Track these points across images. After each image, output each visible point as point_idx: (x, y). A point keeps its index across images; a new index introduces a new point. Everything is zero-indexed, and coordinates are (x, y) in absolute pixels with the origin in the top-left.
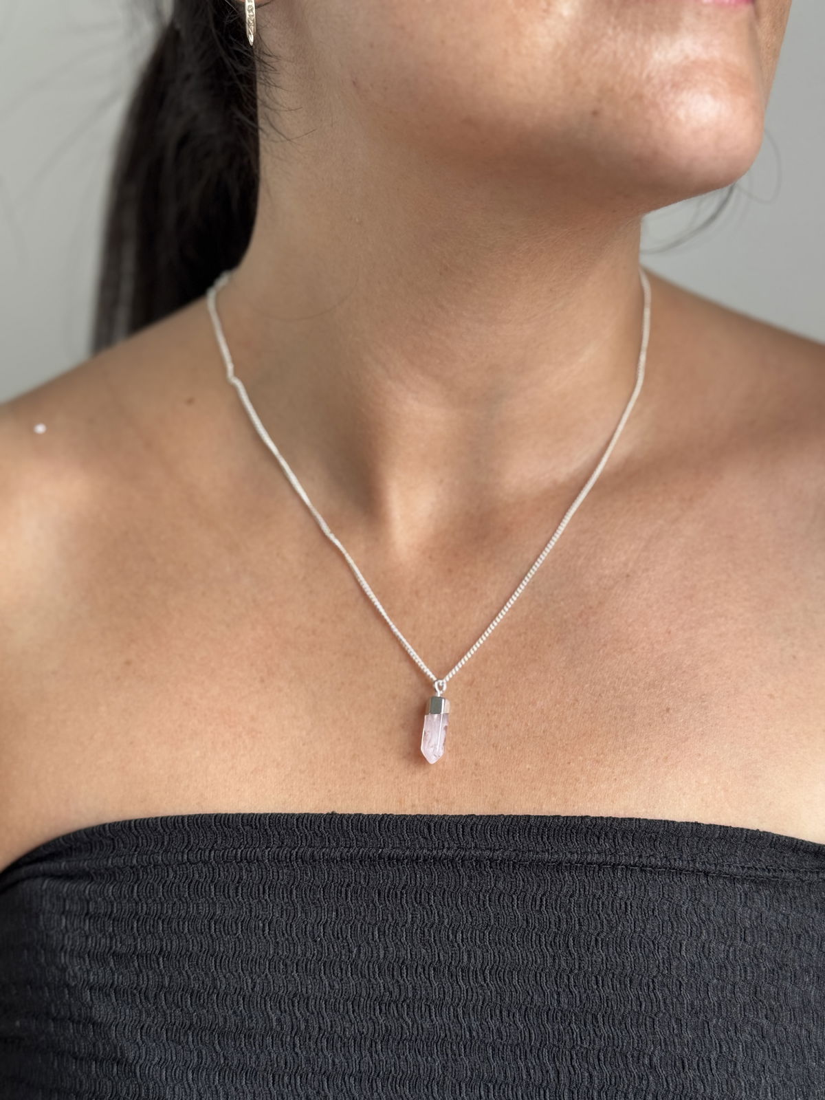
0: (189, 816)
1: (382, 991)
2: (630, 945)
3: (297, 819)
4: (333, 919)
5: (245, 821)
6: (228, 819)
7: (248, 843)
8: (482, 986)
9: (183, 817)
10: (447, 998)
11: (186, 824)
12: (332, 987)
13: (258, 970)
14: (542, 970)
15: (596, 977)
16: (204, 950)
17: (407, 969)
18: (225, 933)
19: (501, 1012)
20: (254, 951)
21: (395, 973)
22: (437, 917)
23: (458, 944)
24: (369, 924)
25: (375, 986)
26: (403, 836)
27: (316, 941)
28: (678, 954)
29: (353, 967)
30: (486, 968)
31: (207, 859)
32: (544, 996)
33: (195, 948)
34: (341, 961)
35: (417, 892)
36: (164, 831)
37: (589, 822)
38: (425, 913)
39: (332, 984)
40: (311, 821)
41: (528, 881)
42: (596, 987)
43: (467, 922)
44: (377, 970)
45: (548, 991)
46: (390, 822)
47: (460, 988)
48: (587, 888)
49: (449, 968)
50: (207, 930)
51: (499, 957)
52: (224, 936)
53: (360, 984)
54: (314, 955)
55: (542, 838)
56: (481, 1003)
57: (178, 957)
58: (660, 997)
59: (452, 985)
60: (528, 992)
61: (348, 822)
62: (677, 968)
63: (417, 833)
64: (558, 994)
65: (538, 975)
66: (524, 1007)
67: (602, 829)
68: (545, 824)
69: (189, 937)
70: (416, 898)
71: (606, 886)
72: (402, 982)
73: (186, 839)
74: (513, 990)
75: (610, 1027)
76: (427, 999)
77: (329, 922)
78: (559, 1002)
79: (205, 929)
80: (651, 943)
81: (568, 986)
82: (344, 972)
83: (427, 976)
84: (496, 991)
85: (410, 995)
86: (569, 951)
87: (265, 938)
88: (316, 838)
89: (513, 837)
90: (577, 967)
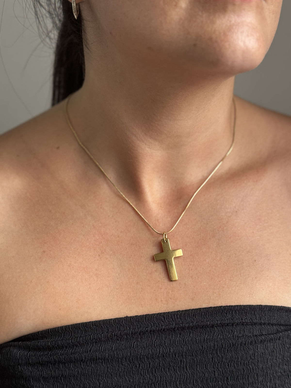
0: (71, 325)
1: (149, 380)
2: (240, 350)
3: (114, 321)
4: (129, 356)
5: (93, 324)
6: (87, 324)
7: (94, 333)
8: (186, 372)
9: (69, 326)
10: (173, 379)
11: (70, 328)
12: (129, 381)
13: (101, 378)
14: (208, 364)
15: (228, 363)
16: (79, 373)
17: (158, 370)
18: (87, 366)
19: (193, 381)
20: (99, 372)
21: (153, 372)
22: (169, 350)
23: (177, 359)
24: (143, 355)
25: (146, 378)
26: (154, 322)
27: (123, 364)
28: (257, 351)
29: (137, 372)
30: (187, 366)
31: (79, 341)
32: (209, 373)
33: (76, 373)
34: (133, 371)
35: (160, 341)
36: (62, 332)
37: (223, 309)
38: (164, 349)
39: (130, 380)
40: (119, 320)
41: (202, 332)
42: (228, 367)
43: (180, 350)
44: (146, 372)
45: (211, 371)
46: (149, 317)
47: (178, 374)
48: (223, 332)
49: (174, 368)
50: (80, 366)
51: (192, 361)
52: (87, 367)
53: (141, 378)
54: (122, 370)
55: (206, 316)
56: (186, 379)
57: (69, 377)
58: (251, 367)
59: (175, 373)
60: (203, 373)
61: (133, 319)
62: (257, 356)
63: (160, 320)
64: (214, 371)
65: (207, 365)
66: (201, 378)
67: (227, 310)
68: (207, 311)
69: (73, 369)
70: (160, 344)
71: (230, 331)
72: (156, 375)
73: (70, 334)
74: (198, 372)
75: (233, 381)
76: (166, 381)
77: (127, 357)
78: (214, 374)
79: (79, 366)
80: (247, 348)
81: (218, 368)
82: (134, 374)
83: (165, 372)
84: (192, 373)
85: (159, 380)
86: (218, 355)
87: (103, 366)
88: (121, 327)
89: (196, 317)
90: (221, 361)
